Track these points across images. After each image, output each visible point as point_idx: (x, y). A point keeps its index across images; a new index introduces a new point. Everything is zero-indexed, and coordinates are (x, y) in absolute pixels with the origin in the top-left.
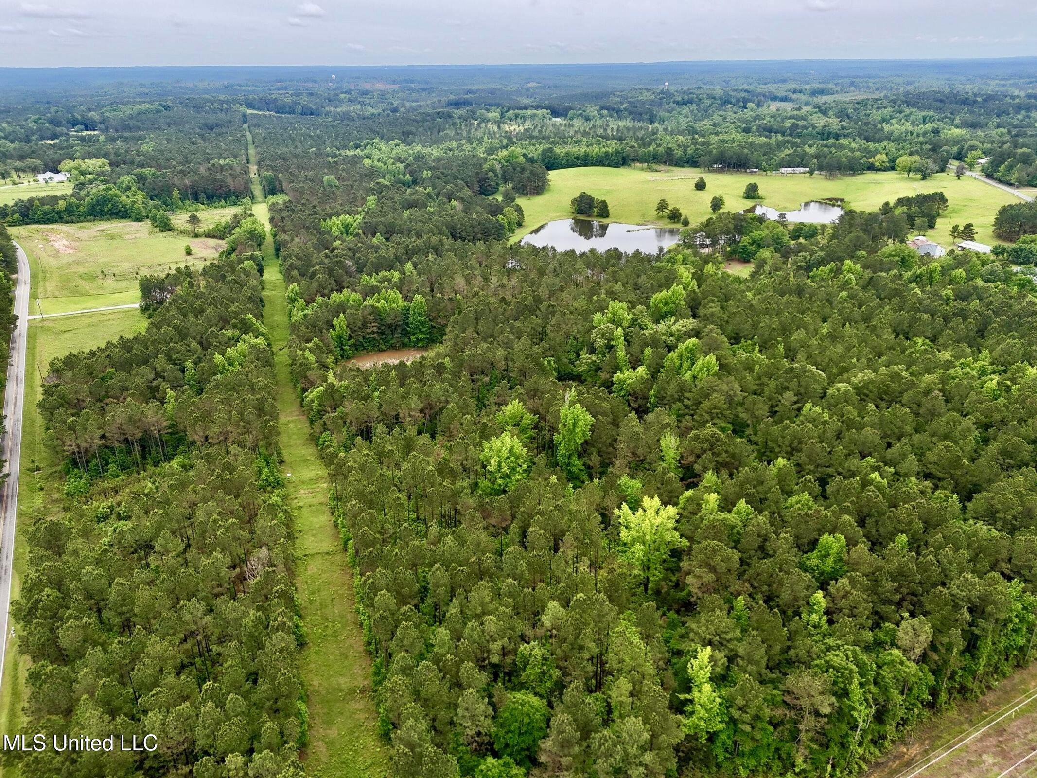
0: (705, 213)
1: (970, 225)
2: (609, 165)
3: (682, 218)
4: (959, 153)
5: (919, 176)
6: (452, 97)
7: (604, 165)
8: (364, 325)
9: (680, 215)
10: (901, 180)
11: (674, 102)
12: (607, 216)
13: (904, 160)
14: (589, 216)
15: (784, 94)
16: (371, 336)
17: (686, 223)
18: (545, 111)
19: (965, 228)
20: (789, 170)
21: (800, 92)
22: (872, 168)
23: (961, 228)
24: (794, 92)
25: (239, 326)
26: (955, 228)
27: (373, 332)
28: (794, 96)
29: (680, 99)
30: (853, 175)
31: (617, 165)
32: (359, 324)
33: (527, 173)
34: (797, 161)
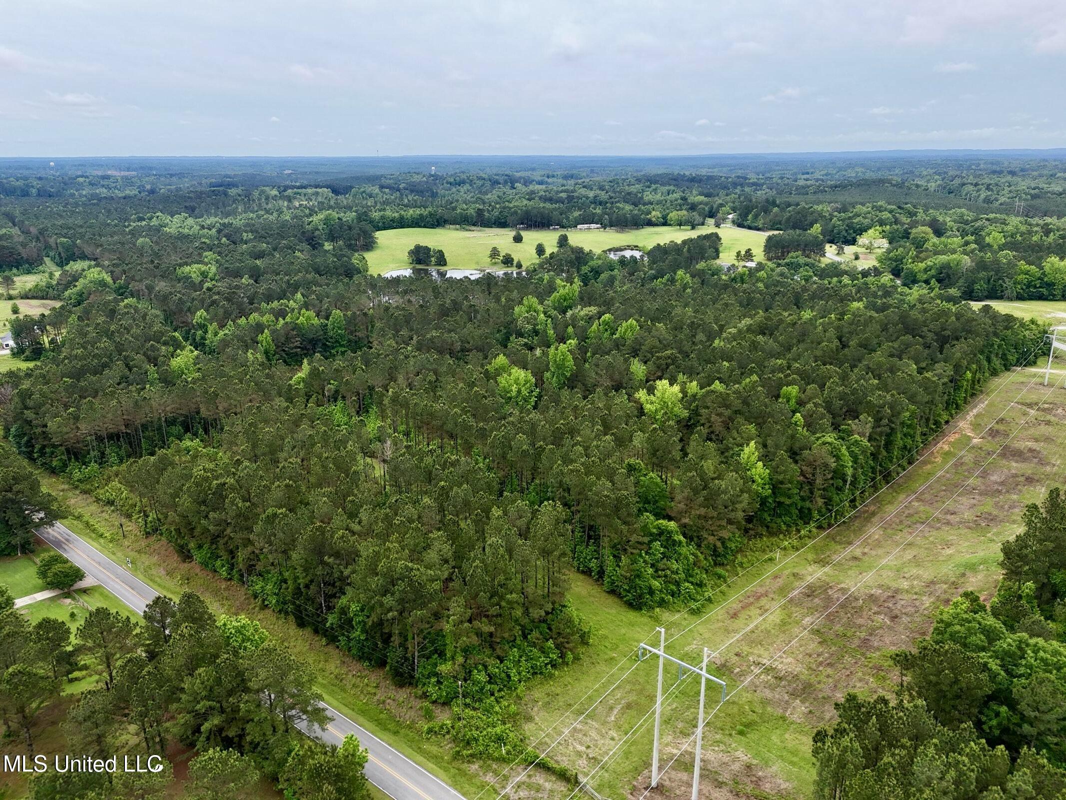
0: (532, 259)
1: (749, 250)
2: (425, 227)
3: (515, 263)
4: (710, 212)
5: (689, 227)
6: (214, 180)
7: (420, 227)
8: (288, 339)
9: (512, 259)
10: (677, 230)
11: (447, 183)
12: (445, 264)
13: (673, 215)
14: (428, 265)
15: (540, 178)
16: (295, 350)
17: (519, 266)
18: (325, 189)
19: (746, 252)
20: (586, 226)
21: (553, 176)
22: (650, 224)
23: (743, 253)
24: (548, 177)
25: (171, 343)
26: (739, 253)
27: (296, 347)
28: (550, 180)
29: (452, 180)
30: (637, 229)
31: (433, 226)
32: (283, 340)
33: (355, 231)
34: (588, 220)
